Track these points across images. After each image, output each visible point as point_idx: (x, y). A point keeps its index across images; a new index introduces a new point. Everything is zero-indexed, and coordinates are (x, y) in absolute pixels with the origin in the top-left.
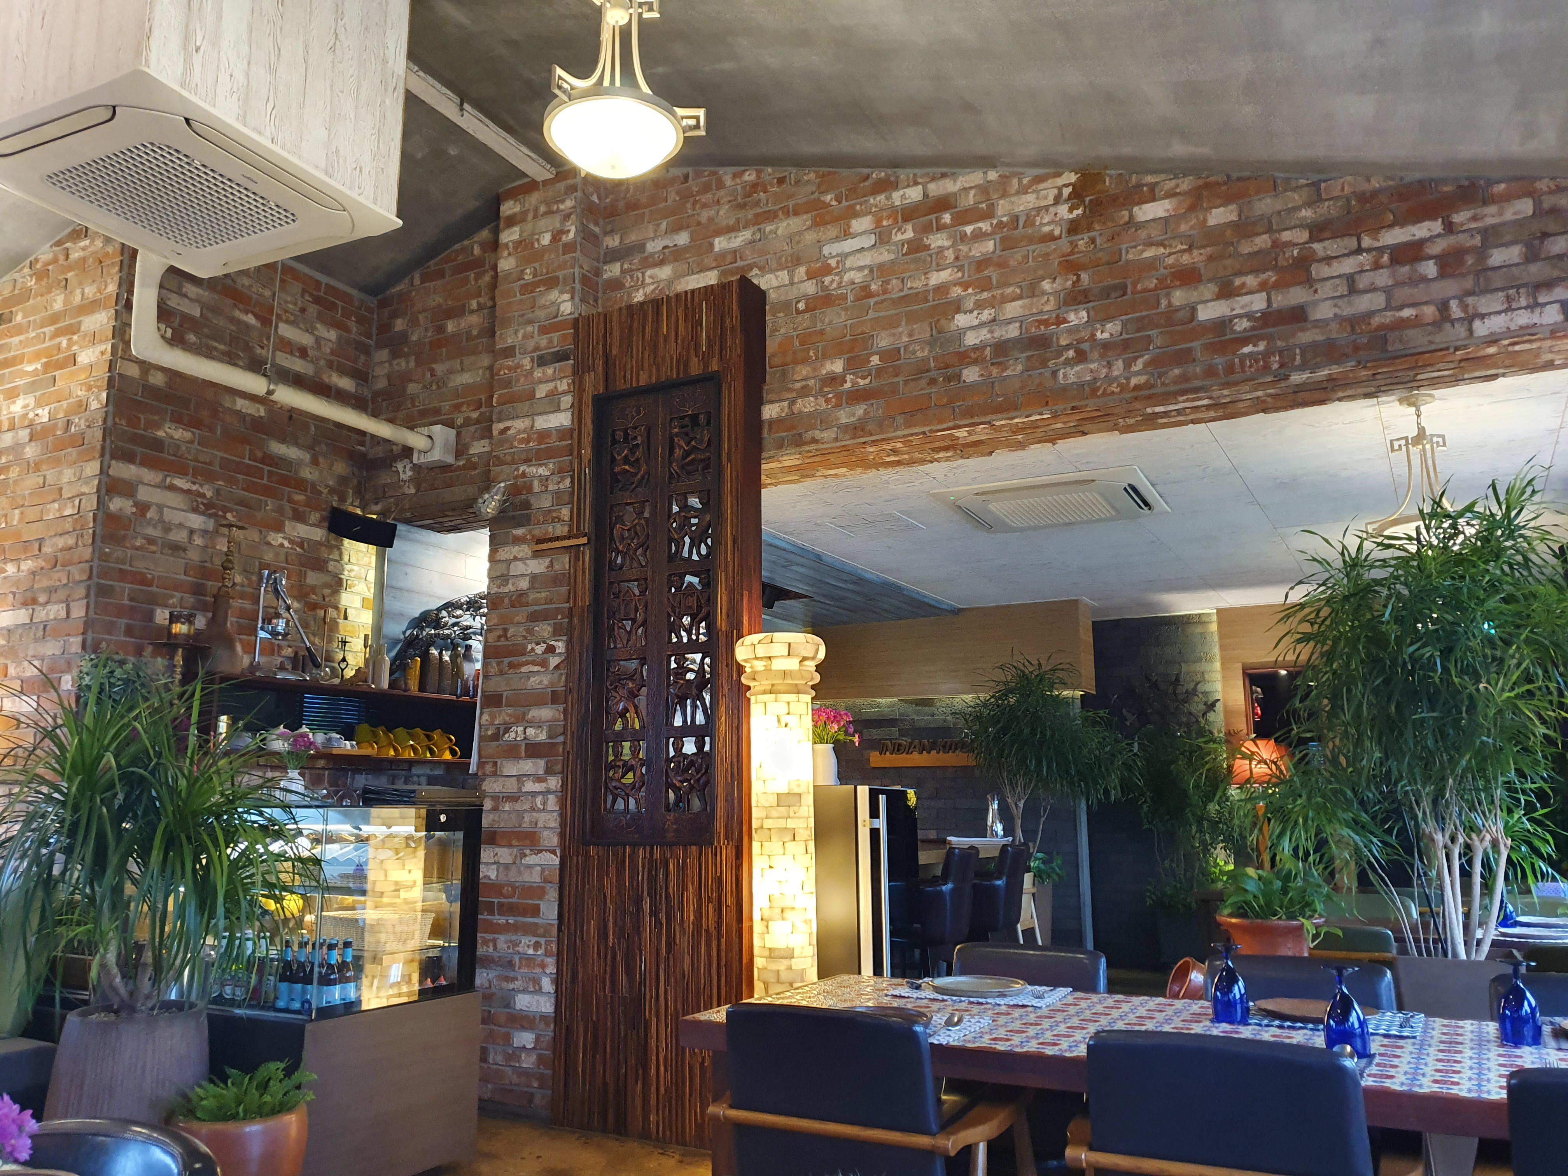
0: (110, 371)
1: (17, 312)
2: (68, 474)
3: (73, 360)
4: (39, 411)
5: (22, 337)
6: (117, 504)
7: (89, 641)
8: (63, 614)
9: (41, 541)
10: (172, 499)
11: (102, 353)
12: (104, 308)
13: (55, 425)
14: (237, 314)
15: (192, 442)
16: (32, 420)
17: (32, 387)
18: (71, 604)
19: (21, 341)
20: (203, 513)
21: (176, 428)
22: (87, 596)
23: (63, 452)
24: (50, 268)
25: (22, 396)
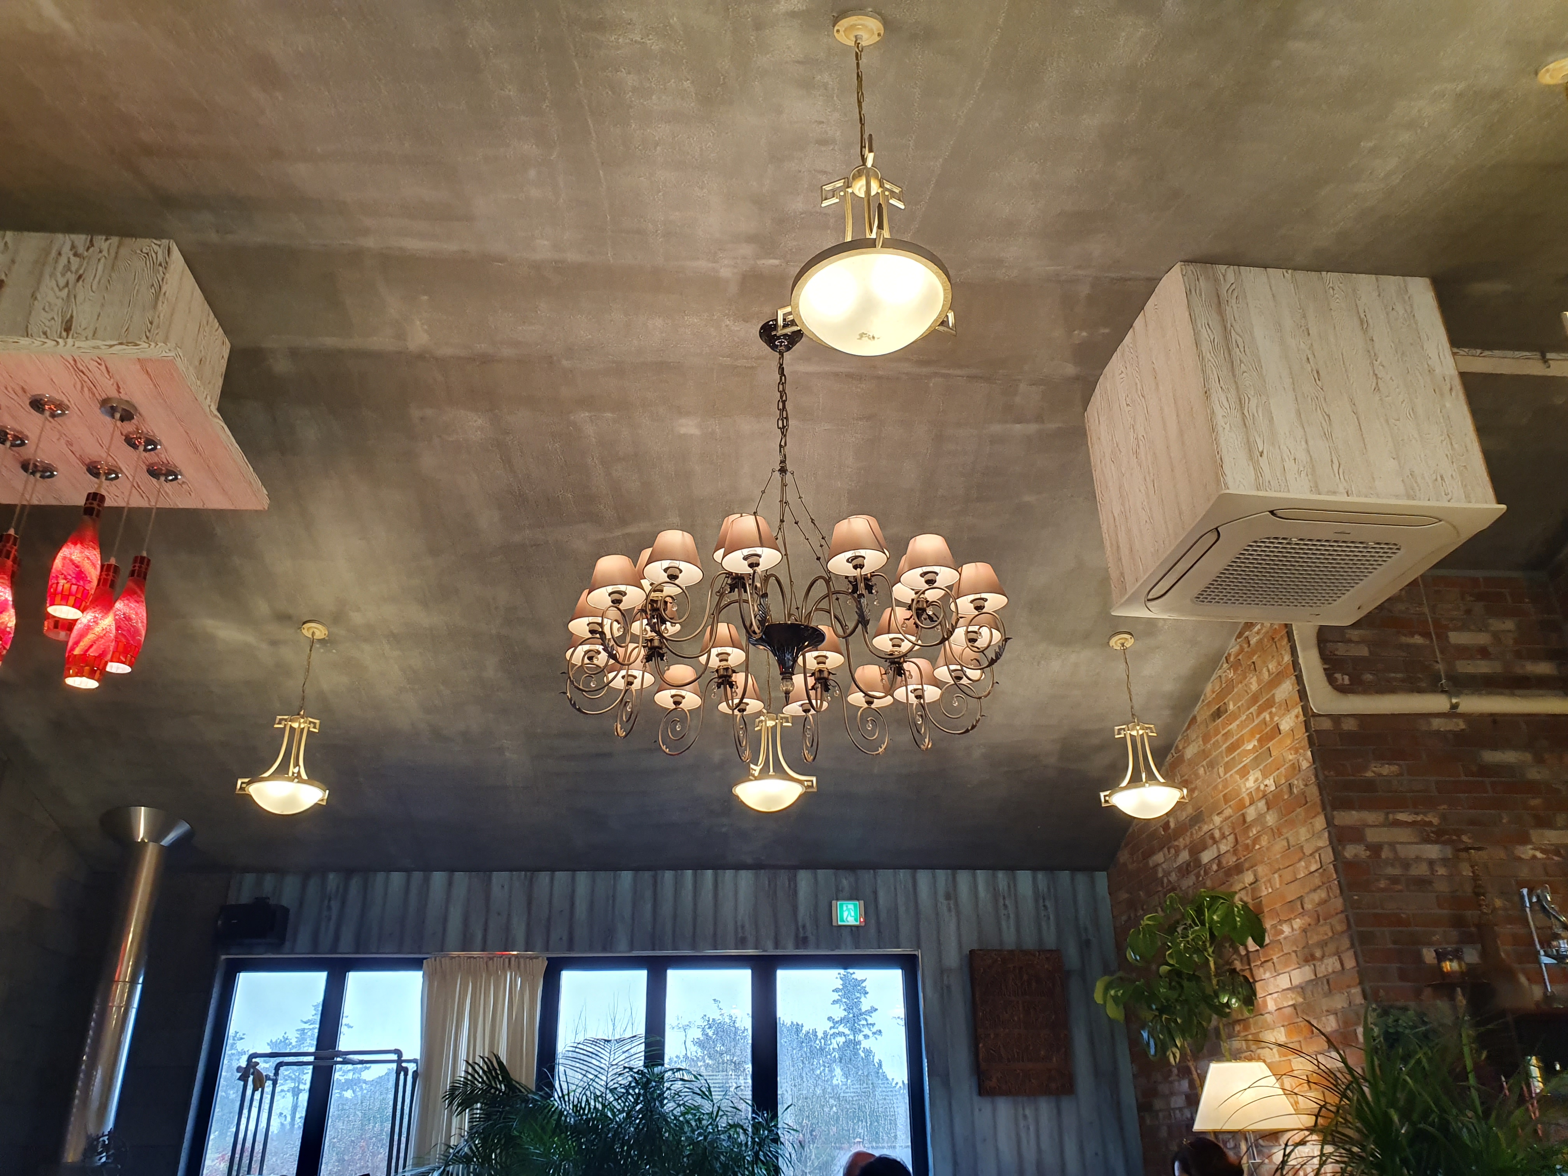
0: (1307, 731)
1: (1228, 701)
2: (1303, 833)
3: (1277, 729)
4: (1267, 782)
5: (1237, 722)
6: (1351, 851)
7: (1368, 991)
8: (1338, 966)
9: (1301, 898)
10: (1402, 835)
11: (1297, 717)
12: (1287, 677)
13: (1282, 790)
14: (1405, 640)
15: (1401, 774)
16: (1264, 791)
17: (1257, 761)
18: (1343, 956)
19: (1238, 725)
20: (1436, 842)
21: (1383, 765)
22: (1353, 945)
23: (1293, 814)
24: (1240, 657)
25: (1251, 772)
